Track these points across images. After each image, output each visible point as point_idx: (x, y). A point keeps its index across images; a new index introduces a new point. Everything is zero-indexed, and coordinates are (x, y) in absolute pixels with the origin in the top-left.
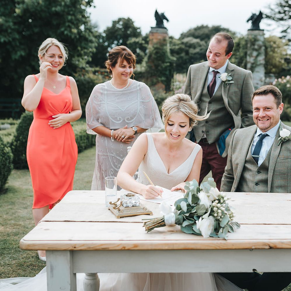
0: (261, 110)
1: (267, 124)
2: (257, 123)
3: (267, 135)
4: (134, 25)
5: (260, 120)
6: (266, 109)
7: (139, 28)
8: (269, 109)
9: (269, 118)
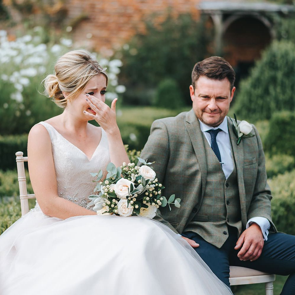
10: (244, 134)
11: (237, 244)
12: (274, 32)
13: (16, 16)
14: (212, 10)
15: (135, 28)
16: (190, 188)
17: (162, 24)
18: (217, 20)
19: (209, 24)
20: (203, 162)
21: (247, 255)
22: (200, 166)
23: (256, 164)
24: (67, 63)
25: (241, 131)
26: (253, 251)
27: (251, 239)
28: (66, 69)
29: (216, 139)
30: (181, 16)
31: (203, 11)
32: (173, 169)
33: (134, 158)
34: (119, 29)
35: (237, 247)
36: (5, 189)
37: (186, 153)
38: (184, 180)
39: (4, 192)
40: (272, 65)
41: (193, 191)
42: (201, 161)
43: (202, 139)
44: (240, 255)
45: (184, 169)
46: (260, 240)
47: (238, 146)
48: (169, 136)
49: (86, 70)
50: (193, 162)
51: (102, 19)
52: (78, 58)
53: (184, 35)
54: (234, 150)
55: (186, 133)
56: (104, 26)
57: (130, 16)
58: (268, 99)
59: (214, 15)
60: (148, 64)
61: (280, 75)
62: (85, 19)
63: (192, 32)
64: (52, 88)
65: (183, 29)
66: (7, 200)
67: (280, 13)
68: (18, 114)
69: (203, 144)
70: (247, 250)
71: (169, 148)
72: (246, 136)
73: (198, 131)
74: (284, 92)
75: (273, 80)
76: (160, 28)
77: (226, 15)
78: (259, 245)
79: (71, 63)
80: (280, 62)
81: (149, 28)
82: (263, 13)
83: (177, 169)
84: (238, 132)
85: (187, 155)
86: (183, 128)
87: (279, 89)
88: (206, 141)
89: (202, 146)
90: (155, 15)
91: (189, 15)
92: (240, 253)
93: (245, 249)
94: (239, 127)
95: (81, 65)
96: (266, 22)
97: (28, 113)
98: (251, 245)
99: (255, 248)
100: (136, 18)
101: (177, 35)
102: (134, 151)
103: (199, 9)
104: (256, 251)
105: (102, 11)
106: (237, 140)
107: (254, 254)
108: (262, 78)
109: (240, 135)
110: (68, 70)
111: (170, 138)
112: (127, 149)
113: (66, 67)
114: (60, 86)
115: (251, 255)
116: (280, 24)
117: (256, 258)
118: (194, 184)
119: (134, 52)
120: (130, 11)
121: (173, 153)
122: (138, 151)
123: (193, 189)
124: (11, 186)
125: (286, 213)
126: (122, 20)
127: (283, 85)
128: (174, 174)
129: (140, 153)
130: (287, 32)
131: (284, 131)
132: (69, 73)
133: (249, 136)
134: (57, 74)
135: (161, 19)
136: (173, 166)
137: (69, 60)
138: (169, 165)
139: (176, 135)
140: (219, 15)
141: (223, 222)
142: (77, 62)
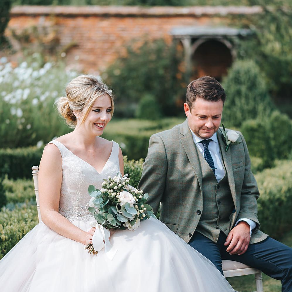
10: (231, 142)
11: (226, 241)
12: (234, 53)
13: (16, 45)
14: (182, 36)
15: (117, 52)
16: (189, 193)
17: (141, 49)
18: (187, 43)
19: (179, 48)
20: (197, 169)
21: (235, 250)
22: (195, 173)
23: (243, 166)
24: (77, 84)
25: (229, 139)
26: (241, 247)
27: (239, 236)
28: (76, 89)
29: (209, 148)
30: (155, 41)
31: (174, 36)
32: (171, 177)
33: (133, 167)
34: (104, 53)
35: (226, 243)
36: (17, 196)
37: (182, 162)
38: (182, 186)
39: (16, 198)
40: (237, 80)
41: (191, 195)
42: (195, 168)
43: (195, 149)
44: (228, 250)
45: (181, 177)
46: (246, 236)
47: (227, 153)
48: (166, 149)
49: (92, 90)
50: (189, 170)
51: (89, 45)
52: (86, 80)
53: (159, 58)
54: (223, 156)
55: (181, 145)
56: (91, 51)
57: (113, 43)
58: (235, 109)
59: (184, 39)
60: (130, 83)
61: (244, 89)
62: (75, 46)
63: (166, 54)
64: (64, 108)
65: (159, 51)
66: (20, 206)
67: (240, 36)
68: (20, 127)
69: (196, 153)
70: (235, 246)
71: (167, 159)
72: (233, 144)
73: (191, 142)
74: (248, 104)
75: (238, 93)
76: (138, 52)
77: (194, 39)
78: (245, 241)
79: (80, 84)
80: (243, 78)
81: (130, 52)
82: (225, 37)
83: (175, 177)
84: (227, 140)
85: (183, 164)
86: (178, 140)
87: (243, 101)
88: (198, 151)
89: (195, 155)
90: (134, 40)
91: (163, 40)
92: (228, 248)
93: (233, 245)
94: (227, 136)
95: (89, 86)
96: (228, 44)
97: (29, 127)
98: (238, 241)
99: (242, 243)
100: (118, 44)
101: (153, 57)
102: (133, 161)
103: (171, 35)
104: (243, 246)
105: (89, 39)
106: (226, 147)
107: (242, 249)
108: (229, 92)
109: (228, 143)
110: (77, 90)
111: (167, 150)
112: (127, 159)
113: (76, 87)
114: (70, 105)
115: (239, 250)
116: (240, 46)
117: (244, 252)
118: (191, 189)
119: (117, 72)
120: (112, 38)
121: (171, 164)
122: (136, 161)
123: (191, 193)
124: (22, 193)
125: (262, 208)
126: (106, 46)
127: (247, 97)
128: (173, 181)
129: (139, 163)
130: (246, 52)
131: (253, 137)
132: (78, 93)
133: (236, 143)
134: (68, 95)
135: (140, 44)
136: (171, 175)
137: (78, 82)
138: (168, 173)
139: (172, 147)
140: (188, 39)
141: (215, 220)
142: (85, 83)
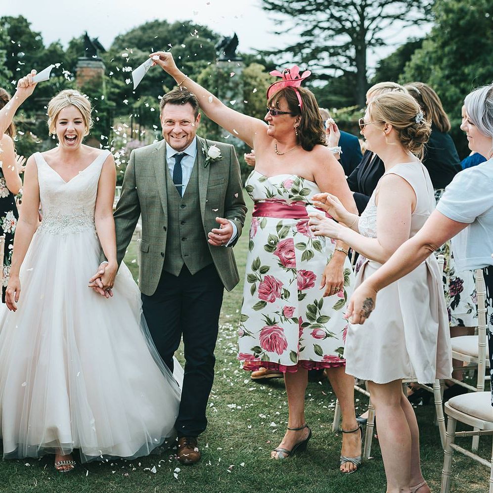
0: (177, 124)
1: (183, 142)
2: (169, 140)
3: (185, 155)
4: (30, 30)
5: (172, 136)
6: (183, 122)
7: (39, 34)
8: (187, 123)
9: (186, 134)
